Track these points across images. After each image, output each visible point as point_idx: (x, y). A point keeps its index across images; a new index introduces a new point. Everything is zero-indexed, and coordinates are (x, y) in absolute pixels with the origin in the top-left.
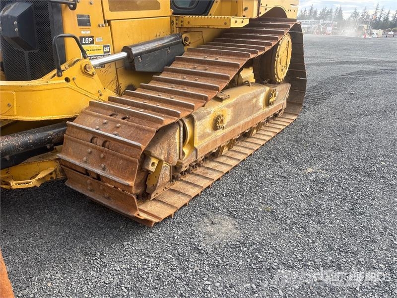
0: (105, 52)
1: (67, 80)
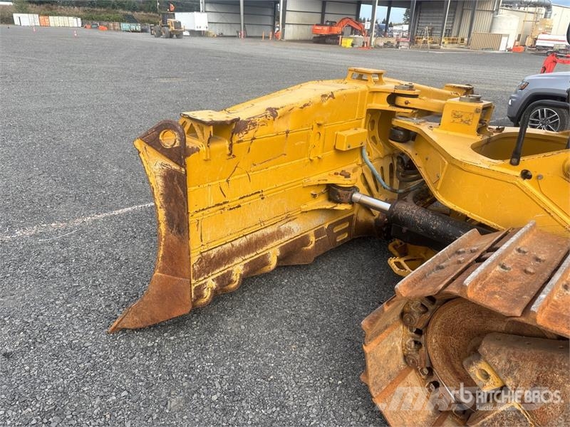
1: (526, 175)
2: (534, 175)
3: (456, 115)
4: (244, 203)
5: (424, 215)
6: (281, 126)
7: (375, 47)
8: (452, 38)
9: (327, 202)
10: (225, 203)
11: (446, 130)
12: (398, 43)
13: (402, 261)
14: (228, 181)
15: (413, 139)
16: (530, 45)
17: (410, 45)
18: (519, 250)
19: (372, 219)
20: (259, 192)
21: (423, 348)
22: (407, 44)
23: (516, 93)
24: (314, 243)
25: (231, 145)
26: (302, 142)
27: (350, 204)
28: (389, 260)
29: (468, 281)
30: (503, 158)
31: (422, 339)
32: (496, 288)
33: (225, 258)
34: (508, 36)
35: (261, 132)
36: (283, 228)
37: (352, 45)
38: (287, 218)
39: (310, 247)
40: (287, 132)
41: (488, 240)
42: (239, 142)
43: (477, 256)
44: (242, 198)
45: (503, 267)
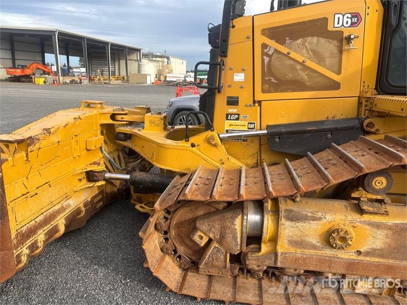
0: (249, 128)
1: (193, 145)
2: (196, 145)
3: (151, 122)
4: (39, 191)
5: (150, 176)
6: (54, 139)
7: (63, 84)
8: (116, 76)
9: (89, 183)
10: (27, 193)
11: (148, 130)
12: (81, 80)
13: (143, 205)
14: (27, 178)
15: (130, 138)
16: (163, 80)
17: (90, 81)
18: (200, 177)
19: (115, 189)
20: (47, 183)
21: (170, 240)
22: (88, 81)
23: (167, 109)
24: (84, 211)
25: (27, 154)
26: (68, 147)
27: (104, 181)
28: (136, 207)
29: (187, 192)
30: (181, 140)
31: (168, 236)
32: (197, 193)
33: (32, 231)
34: (150, 75)
35: (43, 143)
36: (64, 204)
37: (45, 82)
38: (66, 197)
39: (82, 215)
40: (59, 142)
41: (185, 179)
42: (31, 151)
43: (185, 184)
44: (37, 188)
45: (197, 185)
